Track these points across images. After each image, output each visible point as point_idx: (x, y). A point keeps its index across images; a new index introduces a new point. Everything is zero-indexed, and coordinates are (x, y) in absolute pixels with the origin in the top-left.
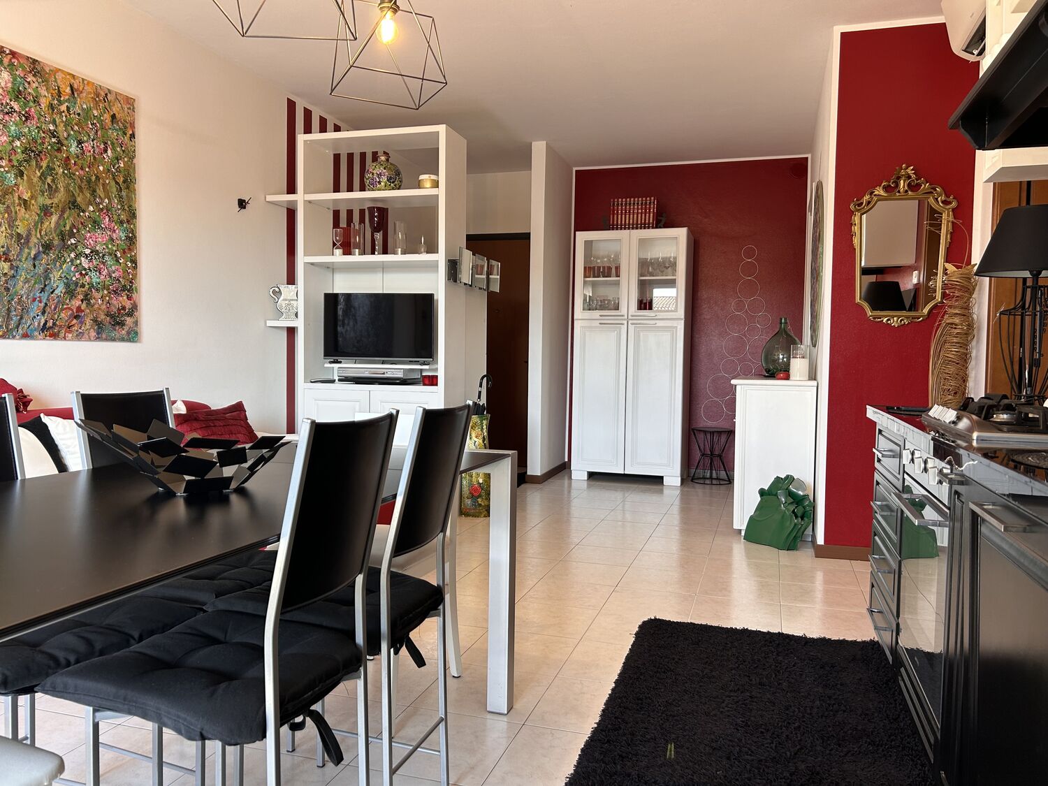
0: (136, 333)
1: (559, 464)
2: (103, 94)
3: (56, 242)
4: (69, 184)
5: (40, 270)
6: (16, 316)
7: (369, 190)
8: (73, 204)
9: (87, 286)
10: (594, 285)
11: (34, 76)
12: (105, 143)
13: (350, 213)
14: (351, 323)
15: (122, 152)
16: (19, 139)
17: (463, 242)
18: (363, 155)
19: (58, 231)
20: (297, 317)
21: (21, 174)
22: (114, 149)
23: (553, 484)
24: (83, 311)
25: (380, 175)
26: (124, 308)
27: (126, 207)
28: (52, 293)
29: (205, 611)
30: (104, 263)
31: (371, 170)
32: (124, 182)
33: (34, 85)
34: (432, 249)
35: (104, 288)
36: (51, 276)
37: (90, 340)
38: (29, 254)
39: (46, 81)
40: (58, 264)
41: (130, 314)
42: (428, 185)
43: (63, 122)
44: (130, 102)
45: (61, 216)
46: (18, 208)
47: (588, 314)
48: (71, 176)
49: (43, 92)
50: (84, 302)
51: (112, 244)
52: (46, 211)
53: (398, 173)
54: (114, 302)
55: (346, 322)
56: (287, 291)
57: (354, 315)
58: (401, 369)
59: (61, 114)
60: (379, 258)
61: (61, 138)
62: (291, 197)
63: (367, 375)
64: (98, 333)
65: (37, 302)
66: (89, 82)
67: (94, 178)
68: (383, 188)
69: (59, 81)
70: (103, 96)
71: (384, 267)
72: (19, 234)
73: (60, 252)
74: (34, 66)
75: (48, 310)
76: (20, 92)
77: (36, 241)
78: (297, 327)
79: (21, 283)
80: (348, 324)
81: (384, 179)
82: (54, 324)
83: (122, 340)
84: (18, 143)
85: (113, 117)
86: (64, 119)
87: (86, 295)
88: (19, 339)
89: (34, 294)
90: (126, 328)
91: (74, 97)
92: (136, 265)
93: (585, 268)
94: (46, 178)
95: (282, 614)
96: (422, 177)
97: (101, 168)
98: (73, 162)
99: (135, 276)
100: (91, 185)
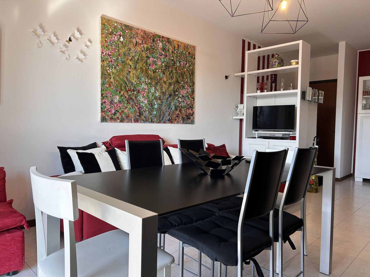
0: (194, 121)
1: (348, 174)
2: (186, 46)
3: (173, 94)
4: (177, 75)
5: (168, 102)
6: (162, 116)
7: (271, 68)
8: (178, 82)
9: (180, 107)
10: (366, 99)
11: (168, 43)
12: (187, 62)
13: (263, 77)
14: (262, 117)
15: (191, 64)
16: (164, 63)
17: (308, 84)
18: (268, 56)
19: (173, 90)
20: (243, 115)
21: (164, 73)
22: (189, 63)
23: (346, 182)
24: (179, 115)
25: (275, 62)
26: (190, 113)
27: (192, 81)
28: (171, 109)
29: (215, 215)
30: (185, 99)
31: (272, 61)
32: (191, 73)
33: (168, 46)
34: (295, 87)
35: (185, 107)
36: (171, 104)
37: (181, 124)
38: (166, 97)
39: (171, 44)
40: (173, 100)
41: (192, 115)
42: (294, 64)
43: (175, 56)
44: (194, 47)
45: (174, 85)
46: (163, 84)
47: (364, 111)
48: (177, 73)
49: (170, 48)
50: (180, 112)
51: (187, 93)
52: (170, 84)
53: (282, 61)
54: (188, 112)
55: (260, 116)
56: (241, 106)
57: (263, 114)
58: (281, 134)
59: (175, 54)
60: (273, 93)
61: (175, 61)
62: (243, 73)
63: (268, 135)
64: (183, 122)
65: (167, 112)
66: (183, 43)
67: (183, 73)
68: (276, 67)
69: (175, 44)
70: (186, 47)
71: (275, 96)
72: (163, 92)
73: (174, 97)
74: (168, 40)
75: (170, 114)
76: (164, 48)
77: (167, 93)
78: (243, 119)
79: (163, 107)
80: (261, 118)
81: (277, 63)
82: (172, 119)
83: (190, 123)
84: (163, 64)
85: (189, 53)
86: (176, 55)
87: (180, 110)
88: (163, 123)
89: (167, 110)
90: (191, 120)
91: (179, 48)
92: (194, 100)
93: (363, 92)
94: (170, 74)
95: (244, 221)
96: (292, 61)
97: (185, 70)
98: (178, 68)
99: (194, 103)
100: (182, 75)
